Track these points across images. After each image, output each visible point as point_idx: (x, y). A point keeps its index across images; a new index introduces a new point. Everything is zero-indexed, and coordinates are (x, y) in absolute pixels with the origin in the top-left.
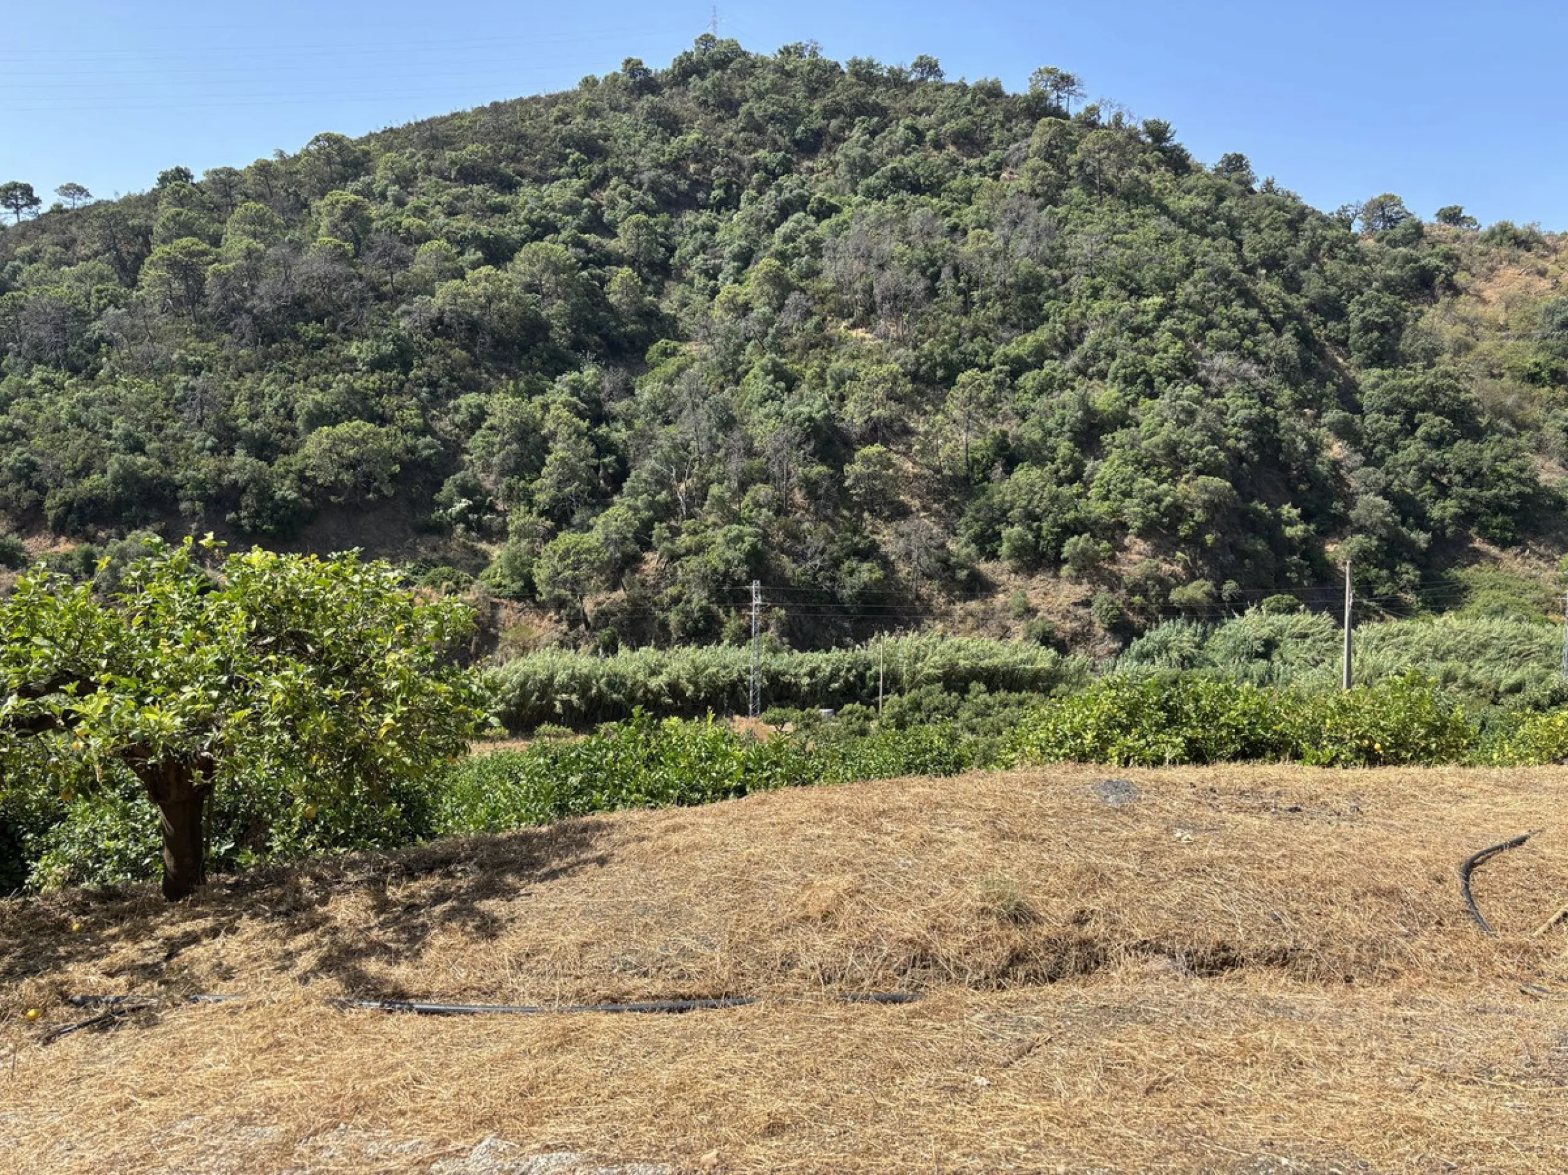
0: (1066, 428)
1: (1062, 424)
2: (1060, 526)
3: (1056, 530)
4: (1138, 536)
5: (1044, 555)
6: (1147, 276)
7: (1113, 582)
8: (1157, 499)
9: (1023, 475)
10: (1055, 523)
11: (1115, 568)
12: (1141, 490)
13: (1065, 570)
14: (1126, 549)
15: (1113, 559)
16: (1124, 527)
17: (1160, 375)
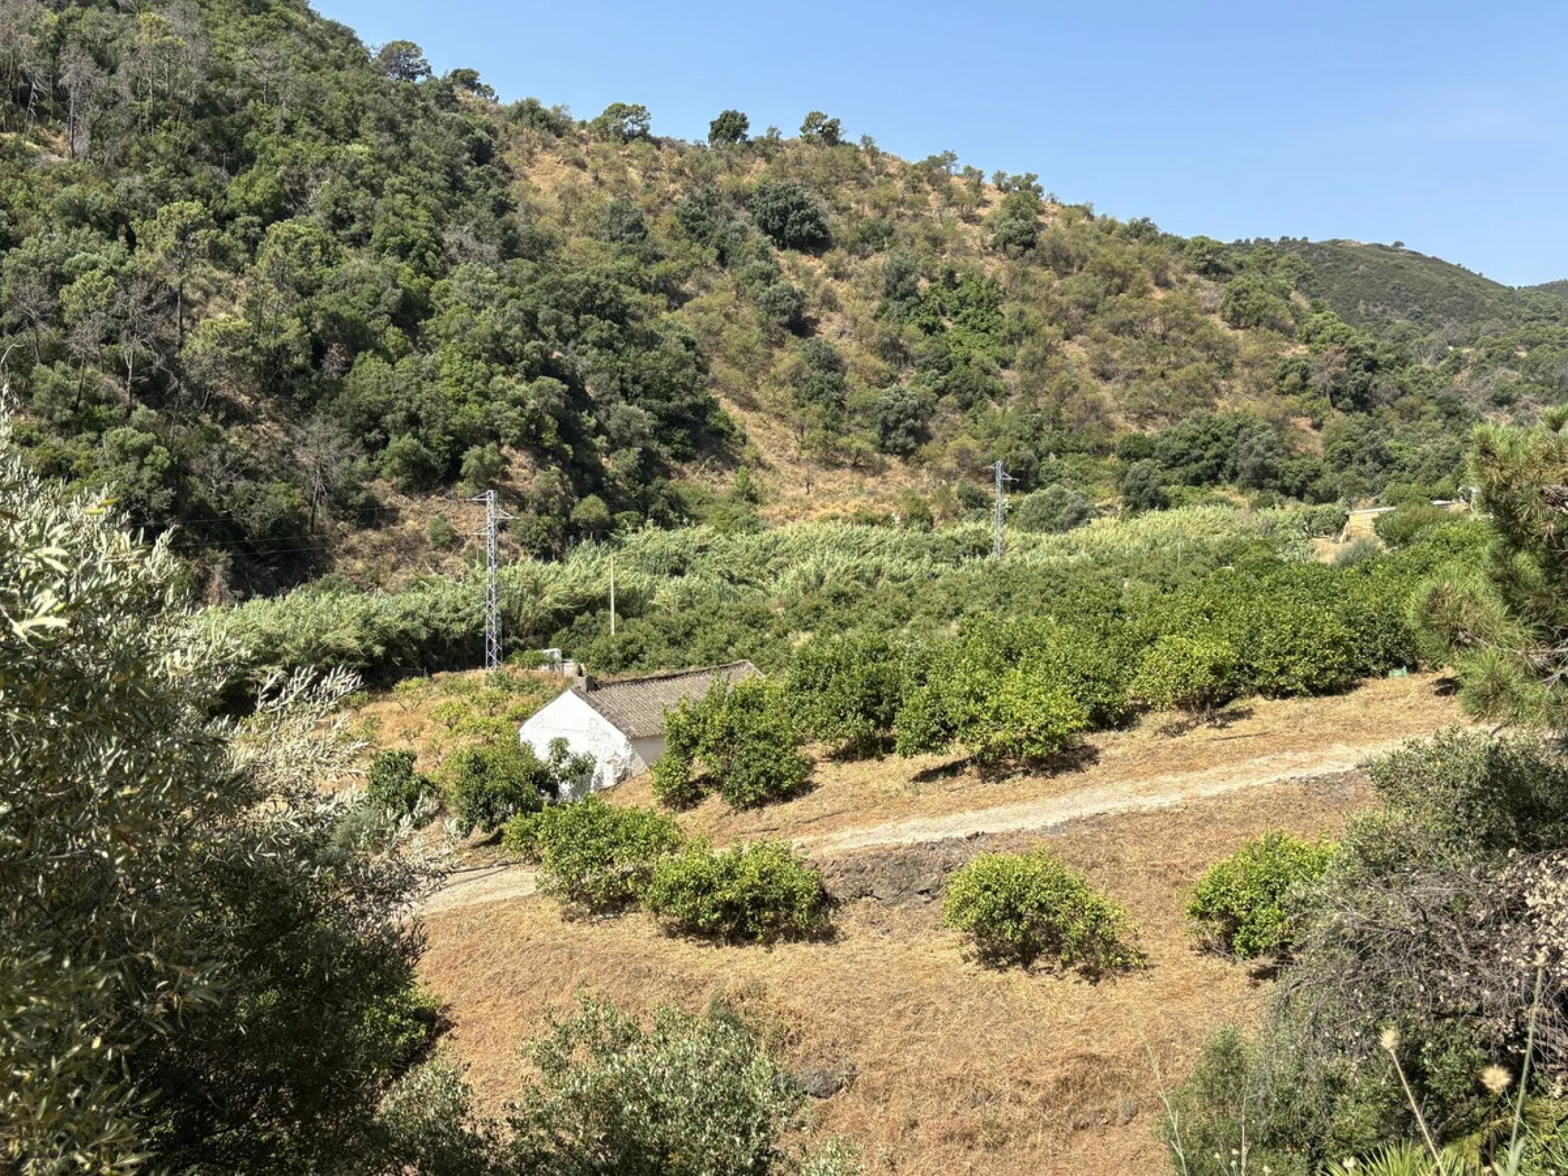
0: (382, 308)
1: (375, 304)
2: (451, 433)
3: (448, 438)
4: (512, 445)
5: (433, 470)
6: (336, 112)
7: (520, 500)
8: (518, 402)
9: (370, 367)
10: (446, 431)
11: (509, 483)
12: (502, 392)
13: (462, 488)
14: (506, 461)
15: (506, 476)
16: (494, 436)
17: (427, 248)
